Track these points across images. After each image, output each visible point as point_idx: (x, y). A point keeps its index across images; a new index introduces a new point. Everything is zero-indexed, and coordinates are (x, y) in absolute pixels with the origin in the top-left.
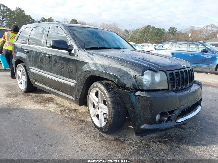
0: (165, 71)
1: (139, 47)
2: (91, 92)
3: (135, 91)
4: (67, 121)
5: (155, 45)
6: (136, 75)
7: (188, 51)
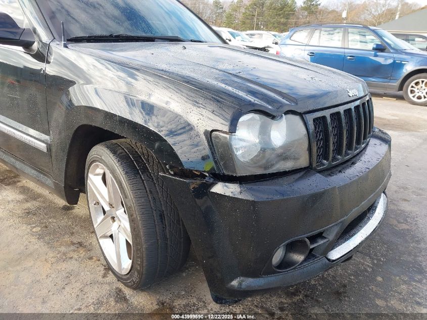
0: (301, 115)
1: (242, 38)
2: (92, 173)
3: (212, 180)
4: (36, 247)
5: (275, 36)
6: (213, 131)
7: (344, 48)
